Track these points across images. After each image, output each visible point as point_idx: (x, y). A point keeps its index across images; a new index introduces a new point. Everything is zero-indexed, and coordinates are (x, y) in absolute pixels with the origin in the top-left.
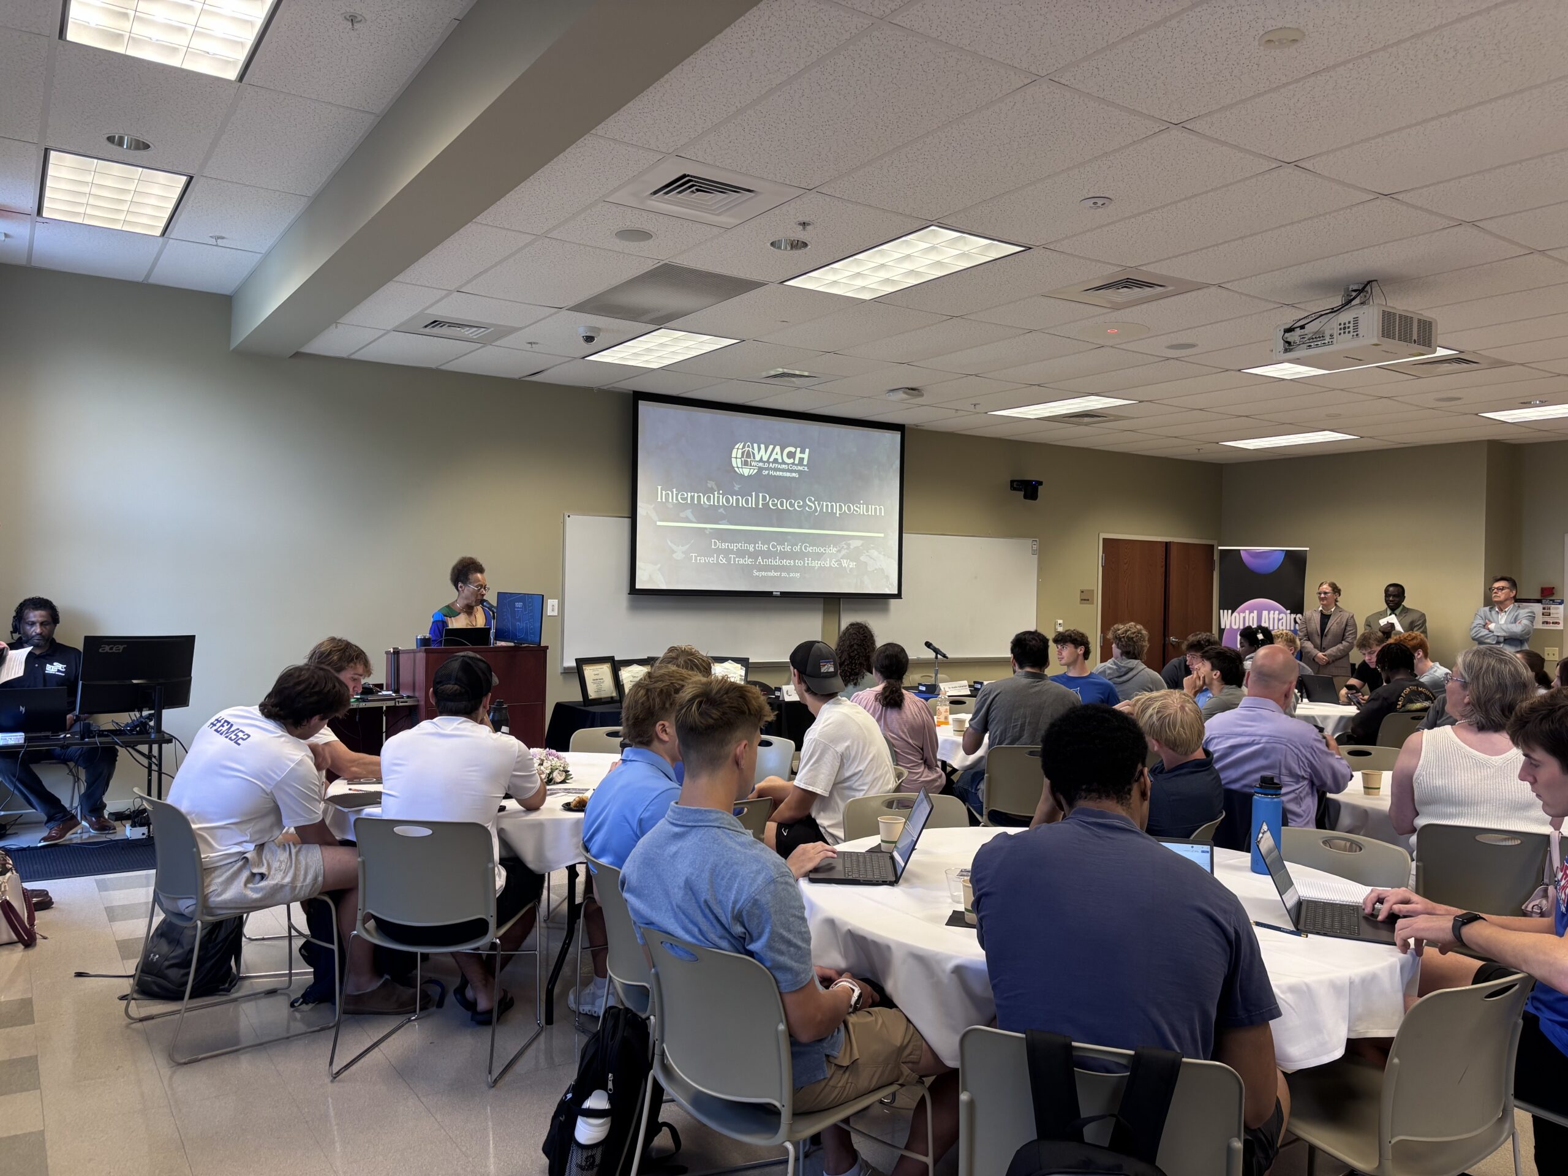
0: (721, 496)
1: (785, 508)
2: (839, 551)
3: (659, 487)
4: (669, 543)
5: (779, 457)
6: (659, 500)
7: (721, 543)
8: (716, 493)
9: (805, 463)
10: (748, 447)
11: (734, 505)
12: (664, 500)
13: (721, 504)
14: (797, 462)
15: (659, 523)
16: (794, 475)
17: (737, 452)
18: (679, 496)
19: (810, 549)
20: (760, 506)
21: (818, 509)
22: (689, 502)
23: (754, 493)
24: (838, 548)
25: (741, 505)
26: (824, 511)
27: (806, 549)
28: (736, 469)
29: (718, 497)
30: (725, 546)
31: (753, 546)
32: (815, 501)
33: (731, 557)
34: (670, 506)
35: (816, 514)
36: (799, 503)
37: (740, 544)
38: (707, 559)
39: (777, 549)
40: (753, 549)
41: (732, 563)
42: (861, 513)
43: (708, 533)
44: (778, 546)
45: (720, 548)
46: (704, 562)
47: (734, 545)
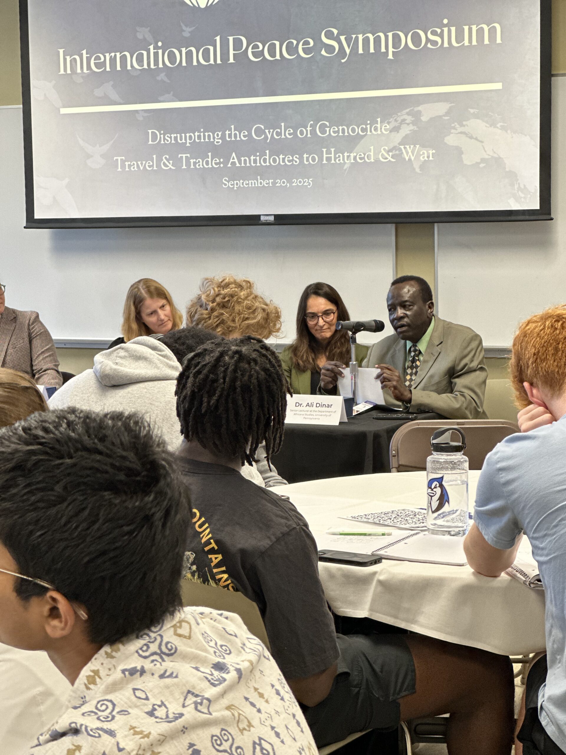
0: (160, 52)
1: (278, 57)
2: (396, 129)
3: (61, 51)
4: (81, 142)
6: (62, 72)
7: (164, 135)
8: (151, 47)
11: (184, 64)
12: (69, 71)
13: (161, 65)
15: (64, 111)
18: (92, 62)
19: (331, 131)
20: (231, 60)
21: (348, 51)
22: (108, 69)
23: (218, 38)
24: (393, 124)
25: (195, 63)
26: (361, 51)
27: (323, 132)
29: (156, 54)
30: (170, 139)
31: (220, 134)
32: (339, 34)
33: (182, 157)
34: (80, 80)
35: (343, 61)
36: (307, 43)
37: (196, 134)
38: (142, 164)
39: (266, 137)
40: (220, 141)
41: (184, 167)
42: (446, 45)
43: (141, 119)
44: (267, 131)
45: (162, 142)
46: (136, 169)
47: (188, 135)
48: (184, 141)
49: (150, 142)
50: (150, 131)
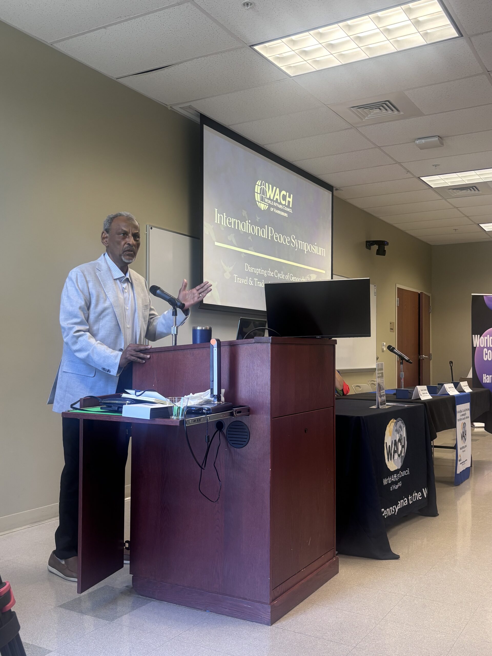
0: (250, 225)
1: (281, 242)
3: (216, 209)
4: (222, 263)
5: (278, 197)
6: (216, 222)
8: (247, 221)
9: (291, 206)
10: (263, 185)
11: (257, 234)
12: (219, 223)
13: (250, 232)
14: (287, 205)
15: (217, 244)
16: (286, 215)
17: (257, 189)
18: (227, 221)
20: (270, 238)
21: (297, 246)
22: (233, 227)
23: (266, 226)
25: (260, 235)
26: (300, 248)
28: (257, 202)
29: (248, 225)
30: (251, 270)
31: (266, 271)
32: (295, 239)
33: (255, 280)
34: (223, 229)
35: (296, 250)
36: (288, 239)
37: (260, 270)
38: (243, 280)
39: (278, 276)
40: (266, 275)
41: (256, 285)
42: (316, 253)
43: (243, 257)
44: (278, 274)
45: (249, 271)
46: (241, 282)
47: (257, 269)
48: (256, 272)
49: (246, 270)
50: (246, 264)
